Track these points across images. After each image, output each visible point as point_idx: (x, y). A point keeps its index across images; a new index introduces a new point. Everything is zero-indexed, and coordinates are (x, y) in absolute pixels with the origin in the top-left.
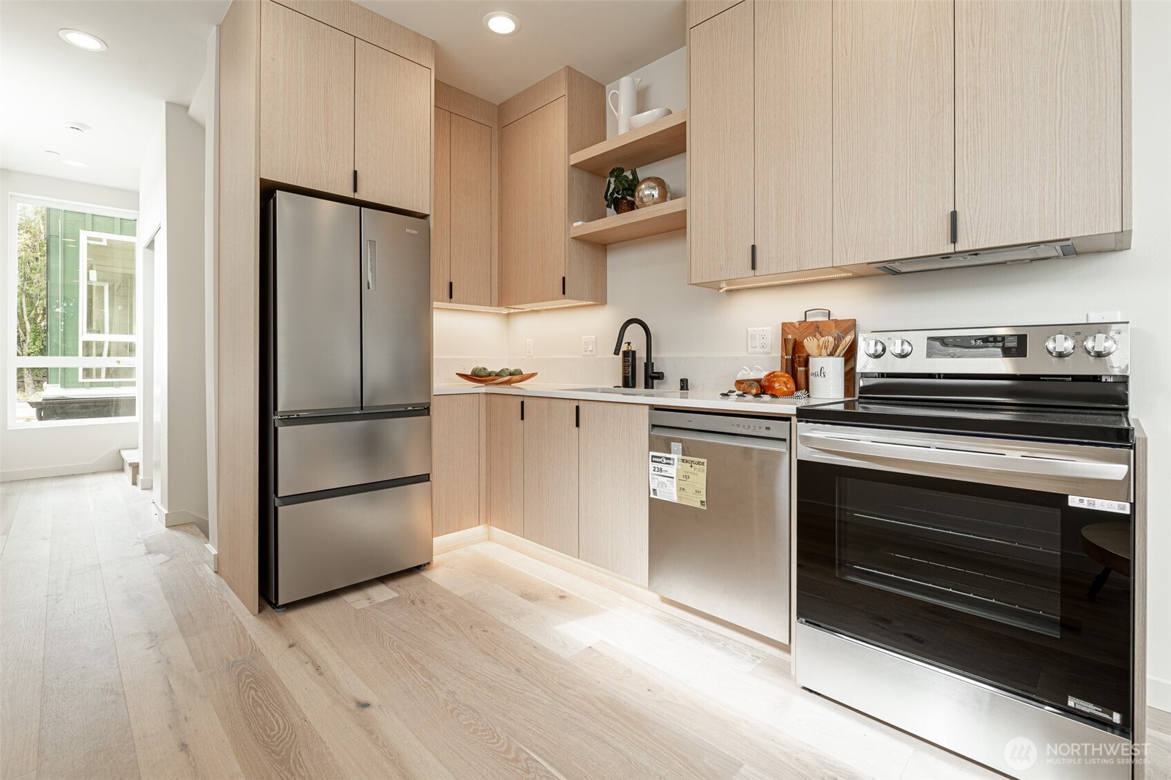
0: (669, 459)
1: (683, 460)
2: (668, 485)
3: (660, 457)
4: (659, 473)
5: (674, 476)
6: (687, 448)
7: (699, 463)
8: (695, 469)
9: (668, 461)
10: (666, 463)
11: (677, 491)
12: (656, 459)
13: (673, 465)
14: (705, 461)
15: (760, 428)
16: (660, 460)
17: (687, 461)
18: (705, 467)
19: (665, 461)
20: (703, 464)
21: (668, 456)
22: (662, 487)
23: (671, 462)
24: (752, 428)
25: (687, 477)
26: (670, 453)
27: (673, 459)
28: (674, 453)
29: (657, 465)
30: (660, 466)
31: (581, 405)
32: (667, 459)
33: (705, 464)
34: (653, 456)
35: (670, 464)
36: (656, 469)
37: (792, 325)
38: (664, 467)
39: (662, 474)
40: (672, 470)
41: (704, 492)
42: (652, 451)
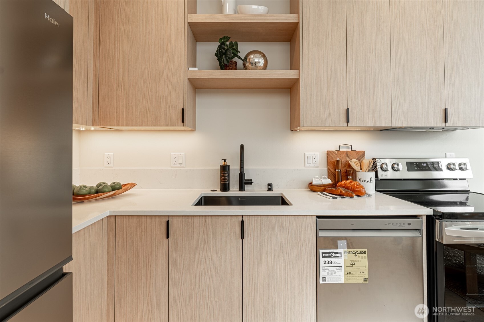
0: (337, 253)
1: (349, 253)
2: (337, 272)
3: (330, 253)
4: (329, 265)
5: (343, 264)
6: (351, 243)
7: (361, 253)
8: (359, 257)
9: (336, 255)
10: (335, 257)
11: (345, 275)
12: (326, 255)
13: (341, 257)
14: (366, 250)
15: (404, 224)
16: (330, 255)
17: (352, 253)
18: (366, 255)
19: (334, 255)
20: (365, 253)
21: (336, 251)
22: (332, 274)
23: (339, 255)
24: (399, 225)
25: (353, 264)
26: (337, 248)
27: (341, 253)
28: (341, 248)
29: (326, 259)
30: (329, 259)
31: (246, 220)
32: (335, 253)
33: (366, 252)
34: (323, 253)
35: (338, 257)
36: (327, 262)
37: (333, 152)
38: (333, 260)
39: (332, 265)
40: (340, 261)
41: (367, 272)
42: (322, 249)
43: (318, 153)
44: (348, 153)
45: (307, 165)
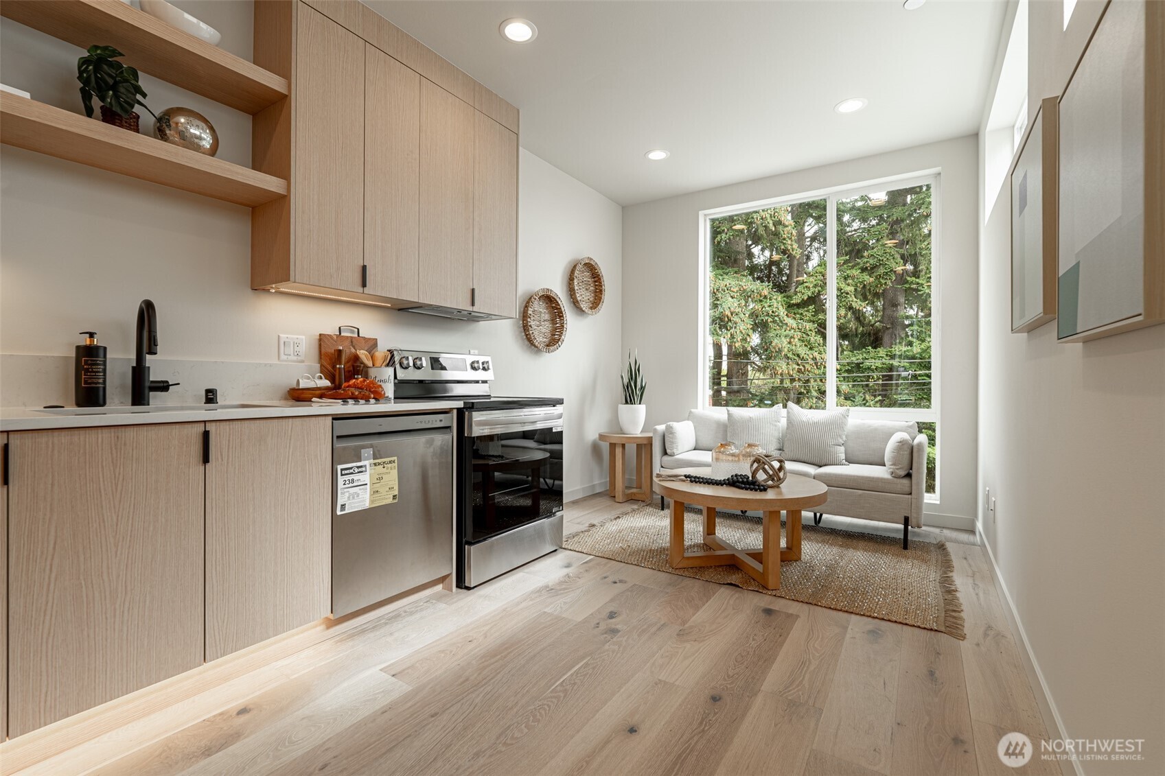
0: (361, 467)
1: (375, 464)
2: (360, 494)
3: (351, 468)
4: (351, 485)
5: (368, 481)
6: (379, 451)
7: (390, 462)
8: (387, 469)
9: (360, 470)
10: (358, 472)
11: (371, 495)
12: (346, 472)
13: (366, 471)
14: (395, 458)
15: (436, 421)
16: (351, 471)
17: (379, 464)
18: (396, 464)
19: (356, 470)
20: (394, 462)
21: (359, 464)
22: (353, 498)
23: (364, 469)
24: (431, 422)
25: (380, 479)
26: (360, 461)
27: (365, 466)
28: (365, 460)
29: (346, 478)
30: (350, 477)
32: (358, 467)
33: (396, 461)
34: (342, 470)
35: (362, 472)
36: (347, 482)
37: (330, 337)
38: (355, 477)
39: (355, 484)
40: (365, 478)
41: (396, 487)
42: (340, 464)
43: (304, 337)
44: (353, 340)
45: (283, 357)
